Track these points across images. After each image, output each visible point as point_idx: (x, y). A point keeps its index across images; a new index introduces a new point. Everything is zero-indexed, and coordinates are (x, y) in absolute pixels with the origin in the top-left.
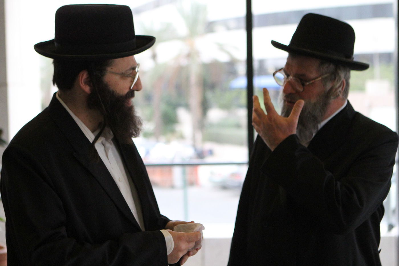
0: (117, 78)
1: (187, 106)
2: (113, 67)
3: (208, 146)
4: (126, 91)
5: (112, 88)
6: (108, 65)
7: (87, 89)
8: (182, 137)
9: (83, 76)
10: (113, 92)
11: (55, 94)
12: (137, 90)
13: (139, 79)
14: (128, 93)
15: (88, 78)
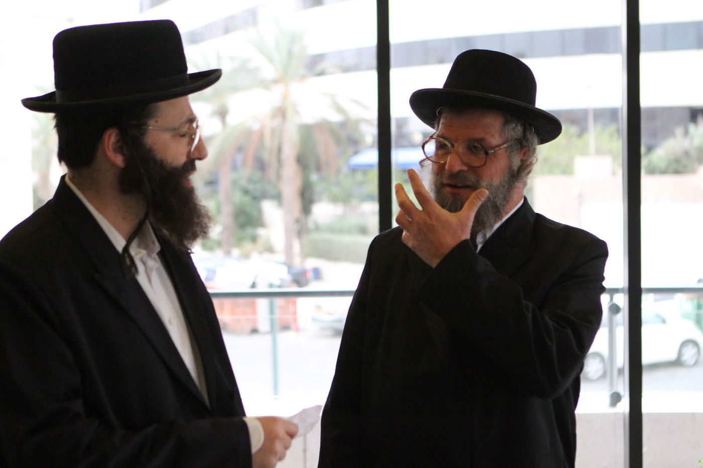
0: (166, 136)
1: (278, 197)
2: (159, 120)
3: (311, 263)
4: (183, 159)
5: (159, 156)
6: (150, 115)
7: (119, 160)
8: (270, 250)
9: (111, 138)
10: (162, 162)
11: (63, 178)
12: (200, 159)
13: (200, 140)
14: (185, 164)
15: (118, 142)
